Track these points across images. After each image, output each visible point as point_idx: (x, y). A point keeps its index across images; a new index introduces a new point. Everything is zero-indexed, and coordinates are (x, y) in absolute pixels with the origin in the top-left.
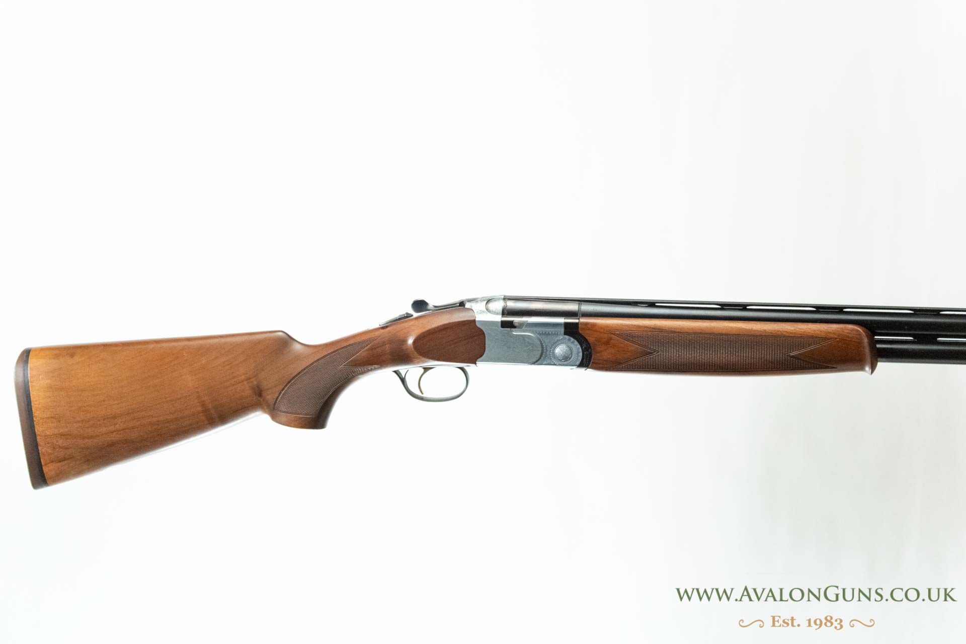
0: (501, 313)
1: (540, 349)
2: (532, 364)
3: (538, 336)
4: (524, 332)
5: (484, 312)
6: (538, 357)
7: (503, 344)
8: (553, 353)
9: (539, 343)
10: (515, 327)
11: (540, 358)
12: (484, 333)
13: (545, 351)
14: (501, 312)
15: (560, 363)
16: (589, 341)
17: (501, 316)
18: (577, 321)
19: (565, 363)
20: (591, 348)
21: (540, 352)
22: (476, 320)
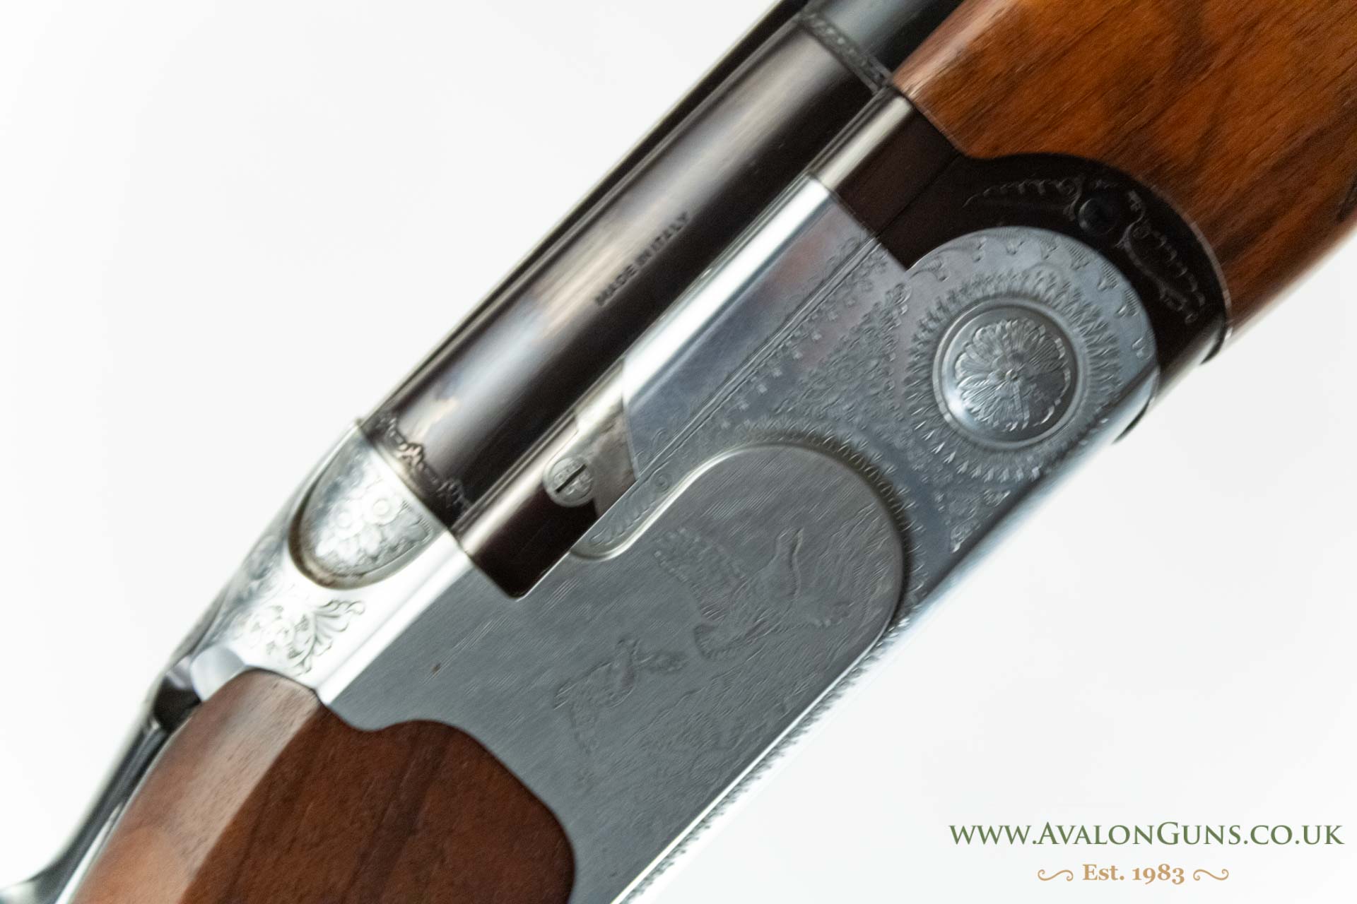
0: (428, 517)
1: (854, 486)
2: (894, 621)
3: (767, 423)
4: (664, 486)
5: (327, 612)
6: (886, 542)
7: (618, 680)
8: (952, 431)
9: (813, 456)
10: (584, 515)
11: (905, 540)
12: (450, 732)
13: (889, 468)
14: (420, 509)
15: (1047, 448)
16: (1085, 150)
17: (446, 538)
18: (897, 111)
19: (1074, 415)
20: (1131, 184)
21: (872, 504)
22: (328, 696)
